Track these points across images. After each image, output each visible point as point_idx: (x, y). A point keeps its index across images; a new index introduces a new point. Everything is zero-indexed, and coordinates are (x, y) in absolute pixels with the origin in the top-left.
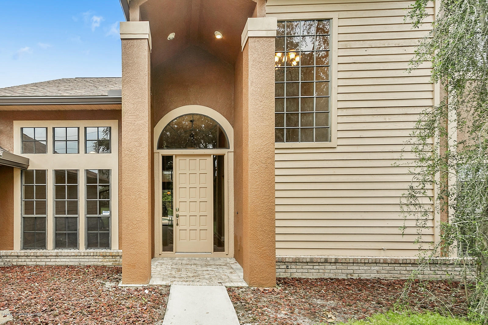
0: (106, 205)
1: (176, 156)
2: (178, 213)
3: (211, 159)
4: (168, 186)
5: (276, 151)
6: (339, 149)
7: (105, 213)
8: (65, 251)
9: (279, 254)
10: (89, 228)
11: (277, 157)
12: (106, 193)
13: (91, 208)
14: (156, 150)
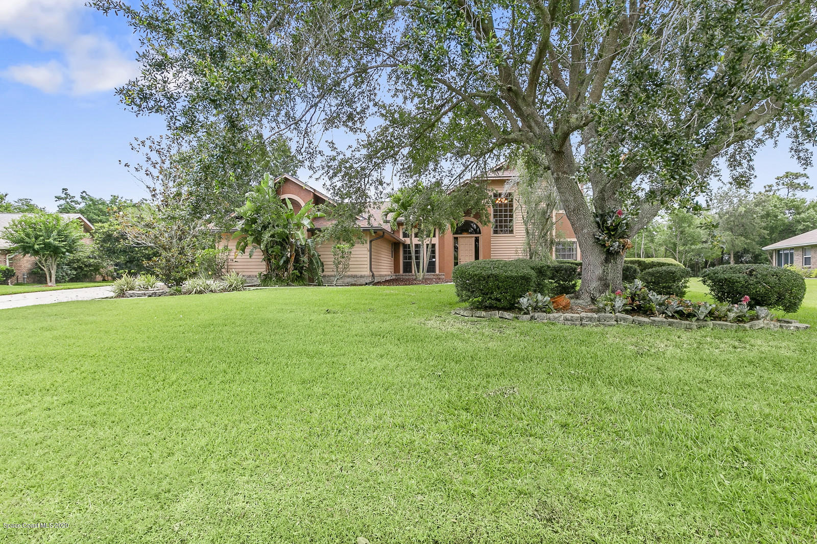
0: (434, 257)
1: (459, 237)
2: (460, 260)
3: (474, 239)
4: (456, 248)
5: (490, 237)
6: (517, 237)
7: (434, 260)
11: (491, 239)
12: (433, 252)
14: (452, 235)
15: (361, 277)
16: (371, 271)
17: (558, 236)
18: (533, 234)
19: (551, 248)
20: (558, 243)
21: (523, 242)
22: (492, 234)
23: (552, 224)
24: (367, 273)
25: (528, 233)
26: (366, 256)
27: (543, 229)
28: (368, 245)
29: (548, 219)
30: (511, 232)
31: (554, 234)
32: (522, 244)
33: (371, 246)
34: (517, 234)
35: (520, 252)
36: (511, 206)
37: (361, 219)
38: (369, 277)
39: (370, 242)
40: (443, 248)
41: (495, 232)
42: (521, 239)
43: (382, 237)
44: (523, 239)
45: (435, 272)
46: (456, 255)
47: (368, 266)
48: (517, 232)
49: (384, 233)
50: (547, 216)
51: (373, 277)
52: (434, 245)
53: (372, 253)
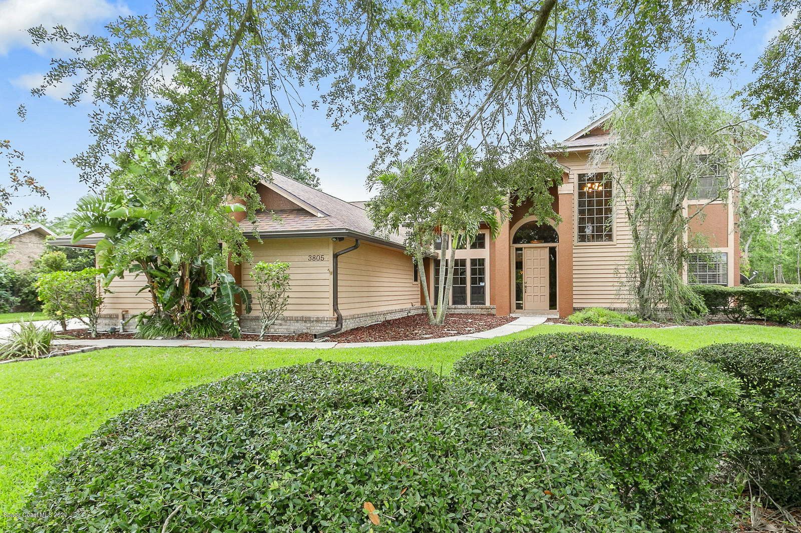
0: (482, 280)
1: (525, 248)
2: (526, 285)
3: (547, 250)
4: (519, 265)
5: (574, 248)
6: (618, 246)
7: (482, 284)
8: (459, 306)
9: (575, 305)
10: (473, 293)
11: (574, 251)
12: (482, 272)
13: (474, 281)
14: (511, 245)
15: (318, 320)
16: (336, 309)
17: (691, 244)
18: (647, 240)
19: (680, 266)
20: (694, 257)
21: (629, 254)
22: (576, 243)
23: (683, 222)
24: (329, 314)
25: (636, 238)
26: (327, 283)
27: (665, 232)
28: (329, 263)
29: (675, 212)
30: (610, 237)
31: (685, 239)
32: (627, 258)
33: (337, 265)
34: (619, 242)
35: (623, 271)
36: (609, 194)
37: (319, 215)
38: (329, 321)
39: (336, 256)
40: (494, 266)
41: (582, 238)
42: (626, 250)
43: (356, 247)
44: (629, 250)
45: (484, 304)
46: (519, 277)
47: (331, 301)
48: (619, 237)
49: (357, 241)
50: (674, 208)
51: (339, 320)
52: (483, 260)
53: (339, 277)
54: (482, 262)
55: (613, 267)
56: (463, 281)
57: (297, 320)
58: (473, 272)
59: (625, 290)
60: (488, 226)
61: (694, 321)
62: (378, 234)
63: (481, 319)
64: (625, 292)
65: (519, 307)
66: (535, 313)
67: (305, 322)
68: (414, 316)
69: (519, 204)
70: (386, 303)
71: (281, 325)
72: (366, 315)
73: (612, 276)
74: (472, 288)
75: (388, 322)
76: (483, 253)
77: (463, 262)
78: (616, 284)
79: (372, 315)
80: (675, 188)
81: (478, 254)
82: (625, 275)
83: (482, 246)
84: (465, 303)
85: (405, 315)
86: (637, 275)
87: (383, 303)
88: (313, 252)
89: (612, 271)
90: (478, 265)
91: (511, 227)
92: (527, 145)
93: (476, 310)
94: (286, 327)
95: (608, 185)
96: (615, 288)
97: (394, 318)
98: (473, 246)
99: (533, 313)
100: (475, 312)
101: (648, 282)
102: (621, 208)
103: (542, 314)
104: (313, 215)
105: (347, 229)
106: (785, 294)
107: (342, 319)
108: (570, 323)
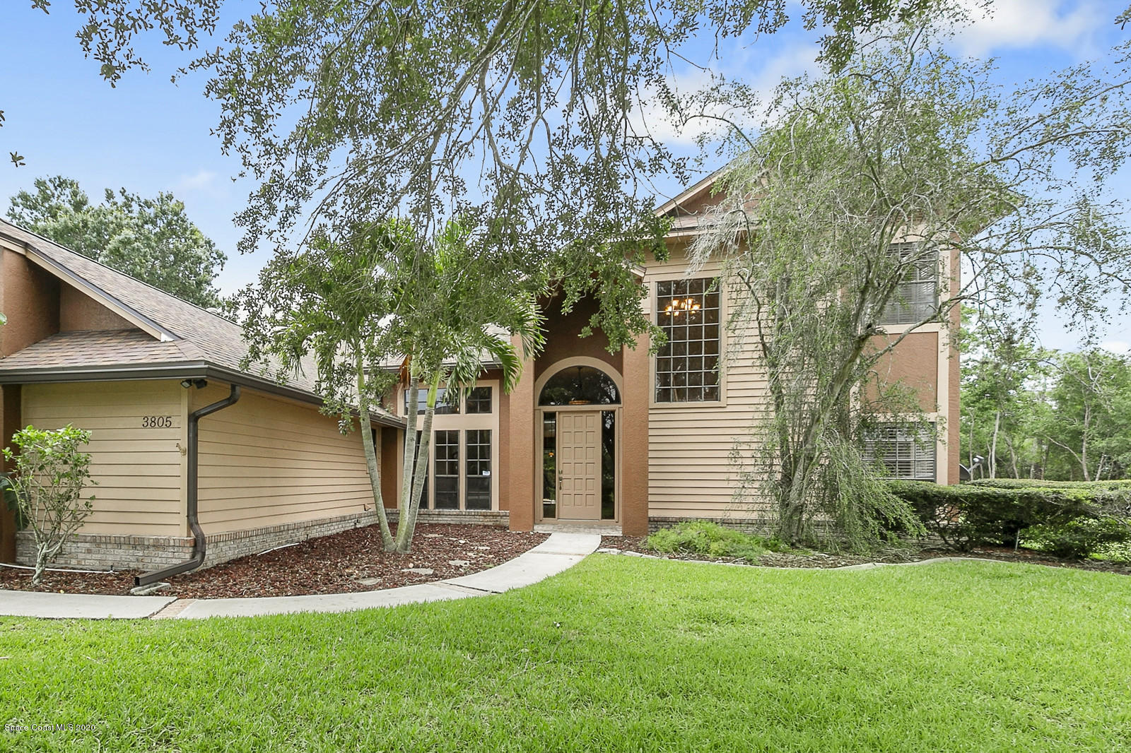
0: (486, 466)
1: (560, 412)
2: (561, 476)
3: (599, 417)
4: (550, 443)
5: (650, 412)
6: (729, 409)
7: (485, 474)
8: (446, 511)
9: (651, 514)
10: (469, 488)
11: (651, 418)
12: (486, 452)
13: (471, 469)
14: (537, 407)
15: (158, 545)
16: (192, 523)
21: (760, 423)
22: (652, 403)
24: (178, 531)
26: (174, 470)
28: (180, 431)
29: (863, 339)
30: (713, 394)
32: (753, 431)
33: (196, 435)
34: (730, 401)
35: (749, 454)
36: (714, 316)
37: (164, 337)
38: (181, 545)
39: (194, 419)
40: (508, 442)
41: (664, 396)
42: (750, 416)
43: (232, 400)
44: (757, 415)
45: (488, 505)
46: (550, 462)
47: (182, 507)
48: (731, 394)
49: (233, 388)
50: (860, 331)
51: (198, 545)
52: (489, 432)
53: (201, 460)
54: (485, 435)
55: (730, 446)
56: (454, 468)
57: (119, 543)
58: (471, 452)
59: (752, 490)
60: (499, 373)
61: (895, 550)
62: (256, 368)
63: (482, 539)
64: (753, 492)
65: (550, 512)
66: (577, 525)
67: (135, 547)
68: (363, 529)
69: (567, 309)
70: (313, 507)
71: (89, 551)
72: (266, 532)
73: (726, 462)
74: (469, 480)
75: (311, 542)
76: (489, 421)
77: (454, 436)
78: (733, 477)
79: (279, 531)
80: (863, 292)
81: (480, 421)
82: (752, 461)
83: (486, 408)
84: (456, 506)
85: (349, 526)
86: (775, 461)
87: (305, 507)
88: (152, 411)
89: (726, 454)
90: (479, 439)
91: (536, 377)
92: (586, 170)
93: (475, 517)
94: (98, 556)
95: (713, 300)
96: (732, 484)
97: (327, 534)
98: (471, 409)
99: (574, 525)
100: (474, 521)
101: (798, 475)
102: (748, 332)
103: (589, 526)
104: (153, 339)
105: (207, 362)
106: (1078, 502)
107: (204, 542)
108: (651, 551)
